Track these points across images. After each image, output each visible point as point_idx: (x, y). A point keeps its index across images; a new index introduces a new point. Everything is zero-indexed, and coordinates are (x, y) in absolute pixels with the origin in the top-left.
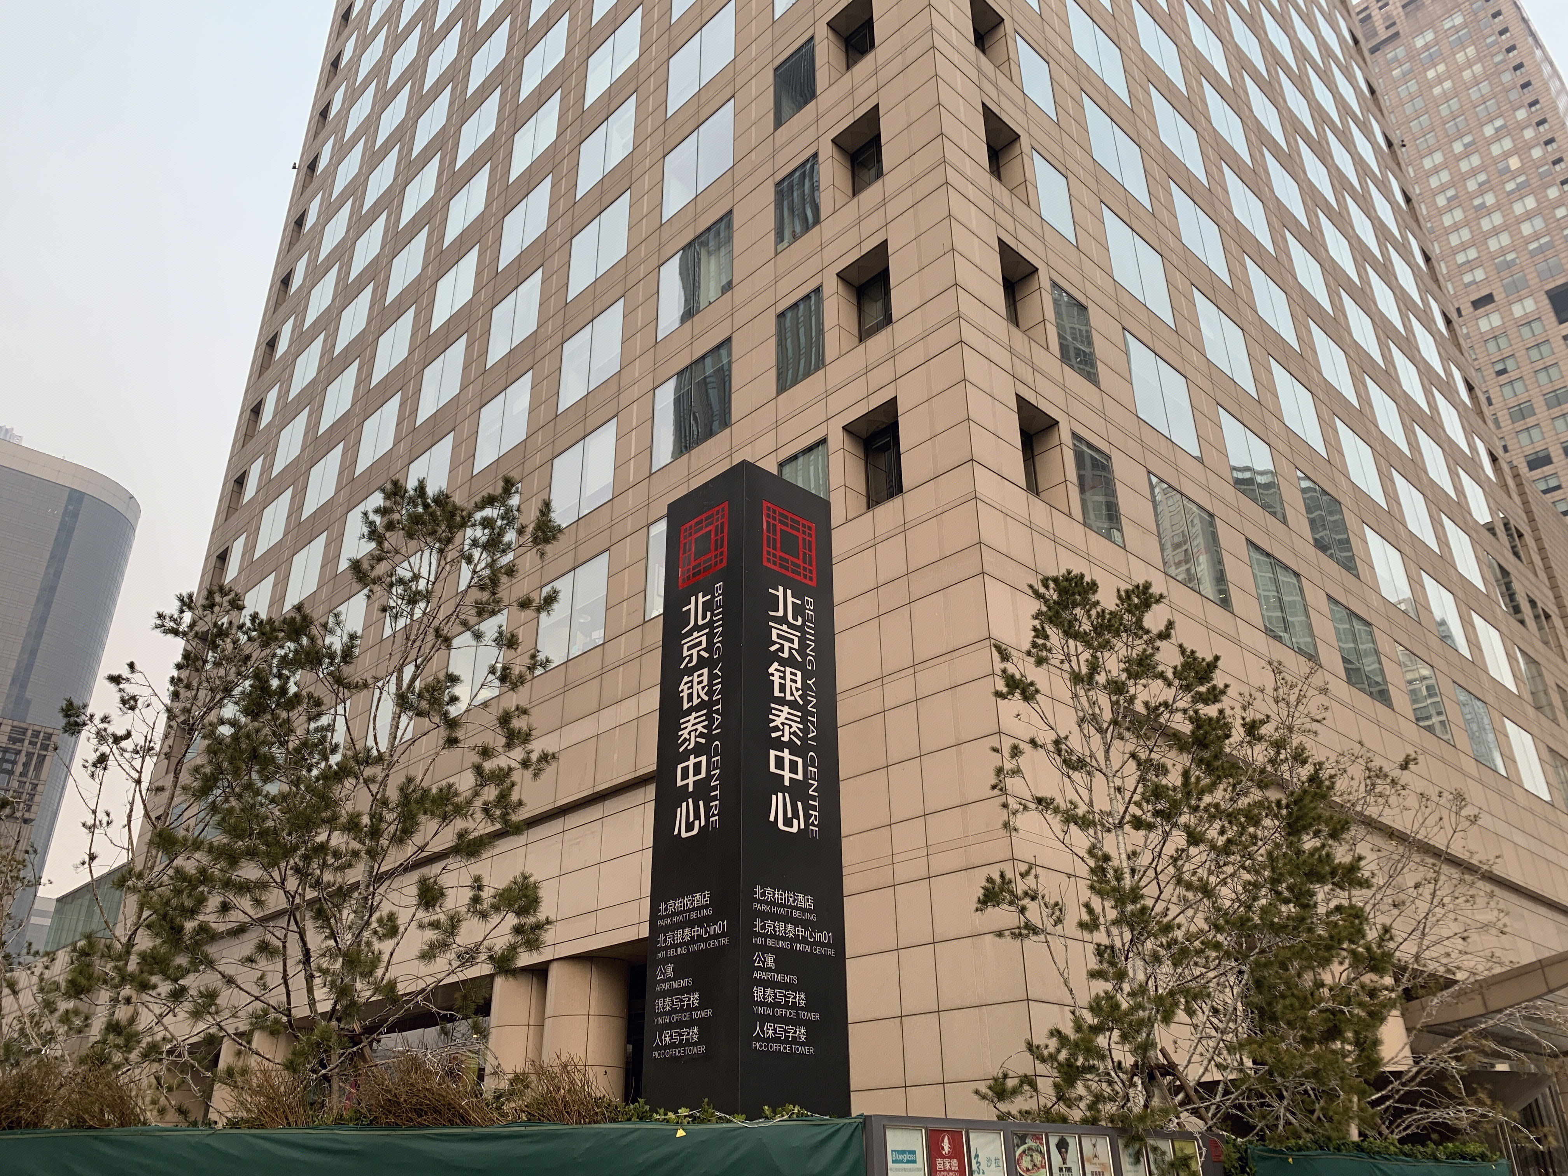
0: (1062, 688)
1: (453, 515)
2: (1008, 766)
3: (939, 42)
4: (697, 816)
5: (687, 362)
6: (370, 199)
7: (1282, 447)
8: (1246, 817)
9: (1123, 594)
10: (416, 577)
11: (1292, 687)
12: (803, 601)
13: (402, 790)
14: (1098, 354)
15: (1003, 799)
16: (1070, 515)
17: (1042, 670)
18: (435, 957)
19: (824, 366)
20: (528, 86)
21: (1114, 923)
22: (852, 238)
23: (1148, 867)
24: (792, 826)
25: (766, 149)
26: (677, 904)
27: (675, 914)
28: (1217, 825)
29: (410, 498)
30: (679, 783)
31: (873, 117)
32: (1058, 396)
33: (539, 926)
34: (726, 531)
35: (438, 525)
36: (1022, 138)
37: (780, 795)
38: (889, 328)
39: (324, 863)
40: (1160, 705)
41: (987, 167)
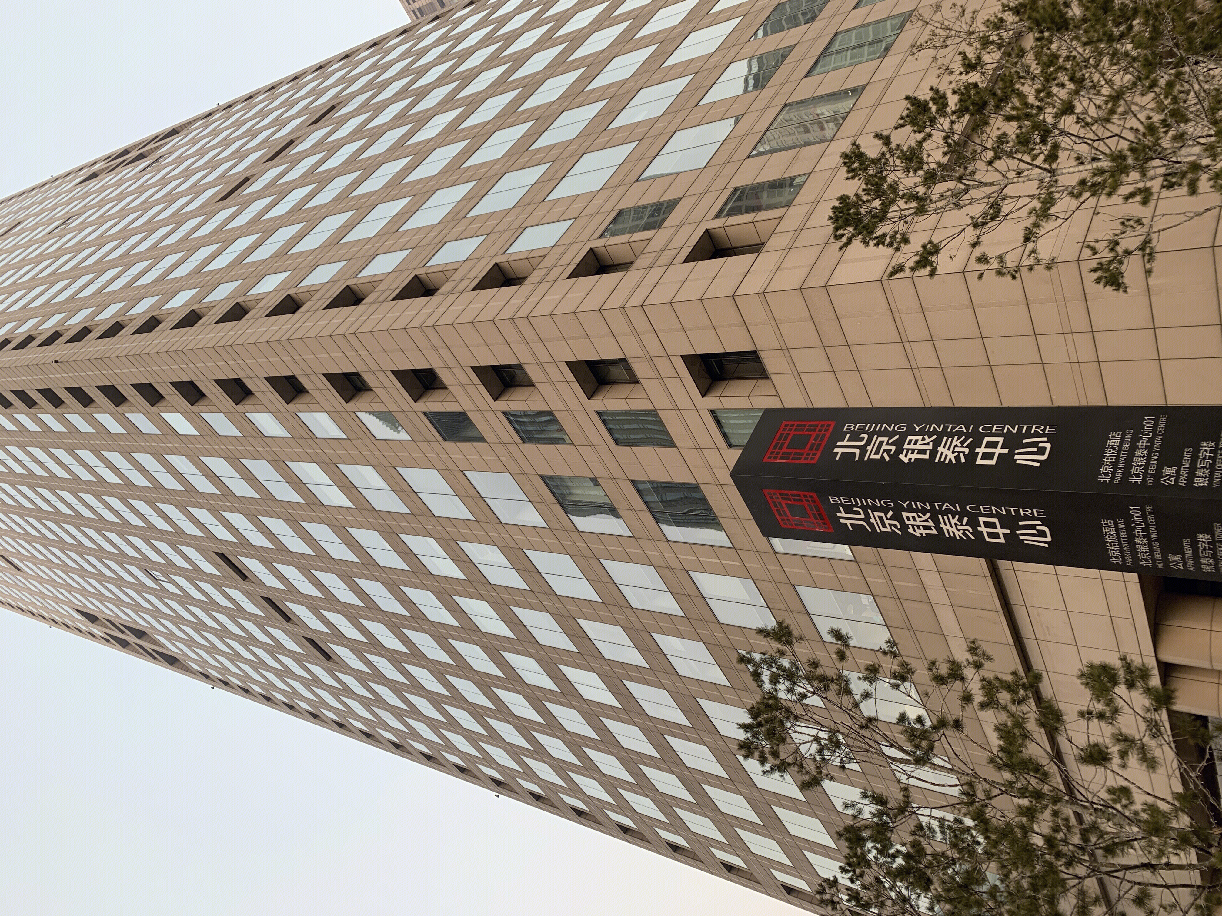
0: (927, 222)
1: (767, 706)
2: (995, 265)
3: (430, 322)
4: (1033, 527)
5: (649, 515)
6: (522, 742)
7: (732, 53)
8: (1049, 66)
9: (850, 175)
10: (817, 739)
11: (934, 34)
12: (847, 433)
13: (1000, 768)
14: (655, 200)
15: (1024, 271)
16: (781, 218)
17: (911, 238)
18: (1153, 758)
19: (655, 410)
20: (449, 619)
21: (1144, 174)
22: (563, 388)
23: (1093, 147)
24: (1045, 448)
25: (499, 448)
26: (1112, 549)
27: (1121, 551)
28: (1055, 90)
29: (753, 736)
30: (1002, 540)
31: (479, 371)
32: (686, 231)
33: (1128, 667)
34: (786, 492)
35: (775, 718)
36: (498, 261)
37: (1016, 457)
38: (630, 360)
39: (1062, 841)
40: (946, 142)
41: (518, 286)
